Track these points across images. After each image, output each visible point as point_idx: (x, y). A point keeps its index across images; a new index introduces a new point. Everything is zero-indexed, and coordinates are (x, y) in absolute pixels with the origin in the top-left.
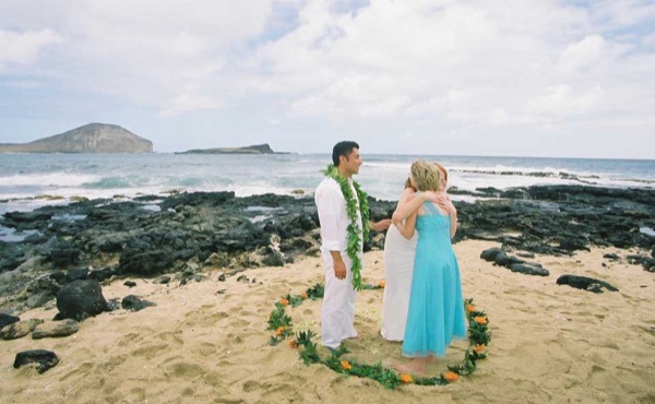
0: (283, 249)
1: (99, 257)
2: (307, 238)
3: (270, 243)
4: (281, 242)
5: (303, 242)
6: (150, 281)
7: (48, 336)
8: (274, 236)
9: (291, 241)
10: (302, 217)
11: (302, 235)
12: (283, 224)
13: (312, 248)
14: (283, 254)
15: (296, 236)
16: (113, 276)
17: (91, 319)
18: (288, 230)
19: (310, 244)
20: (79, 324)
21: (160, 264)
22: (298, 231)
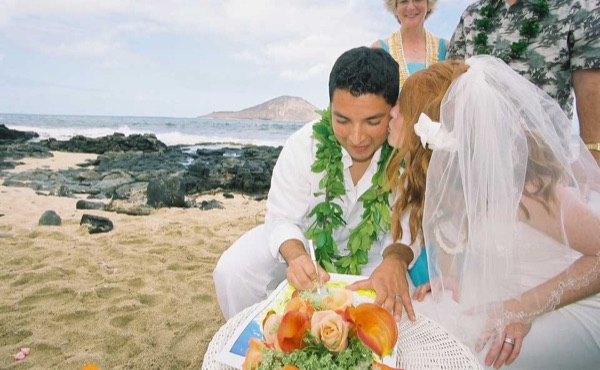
1: (225, 176)
6: (247, 197)
7: (124, 212)
16: (219, 189)
17: (167, 209)
20: (153, 210)
21: (259, 183)
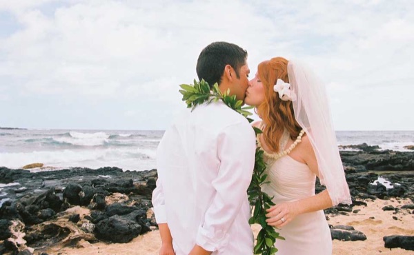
0: (30, 241)
2: (62, 221)
3: (10, 235)
4: (25, 230)
5: (57, 227)
8: (15, 223)
9: (39, 228)
10: (50, 193)
11: (54, 217)
12: (24, 204)
13: (72, 236)
14: (31, 250)
15: (46, 218)
18: (33, 211)
19: (68, 231)
22: (46, 211)
